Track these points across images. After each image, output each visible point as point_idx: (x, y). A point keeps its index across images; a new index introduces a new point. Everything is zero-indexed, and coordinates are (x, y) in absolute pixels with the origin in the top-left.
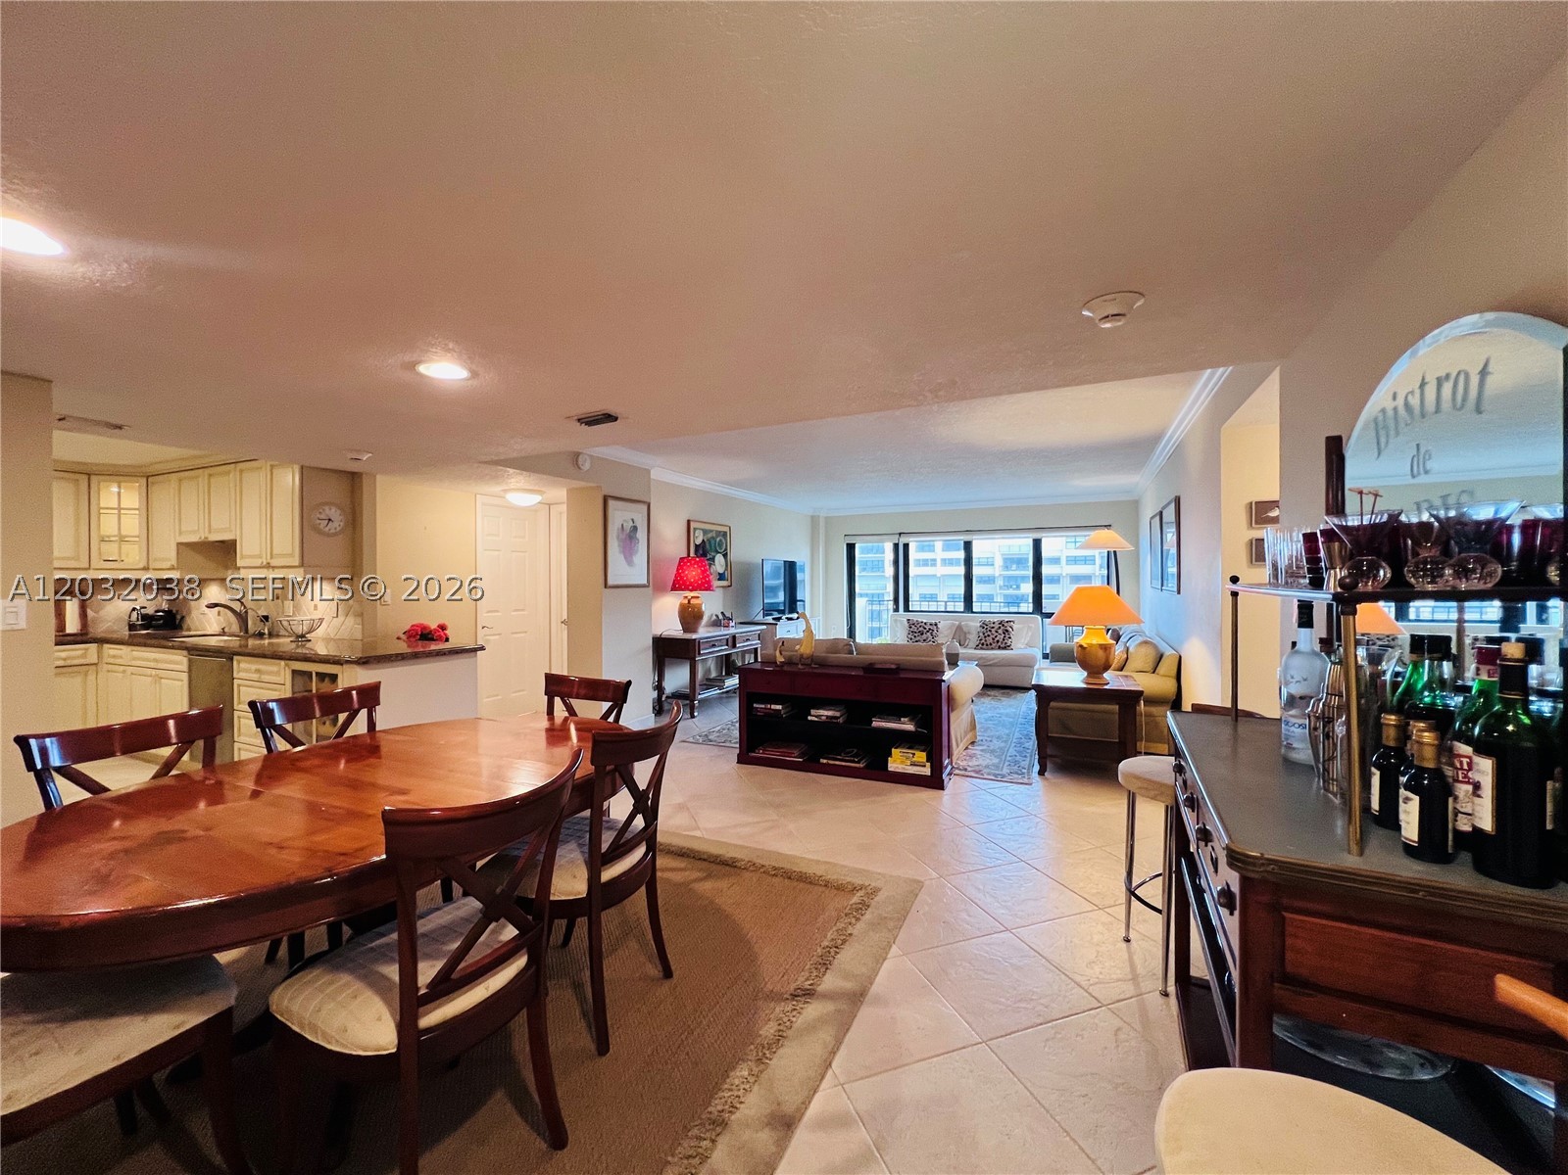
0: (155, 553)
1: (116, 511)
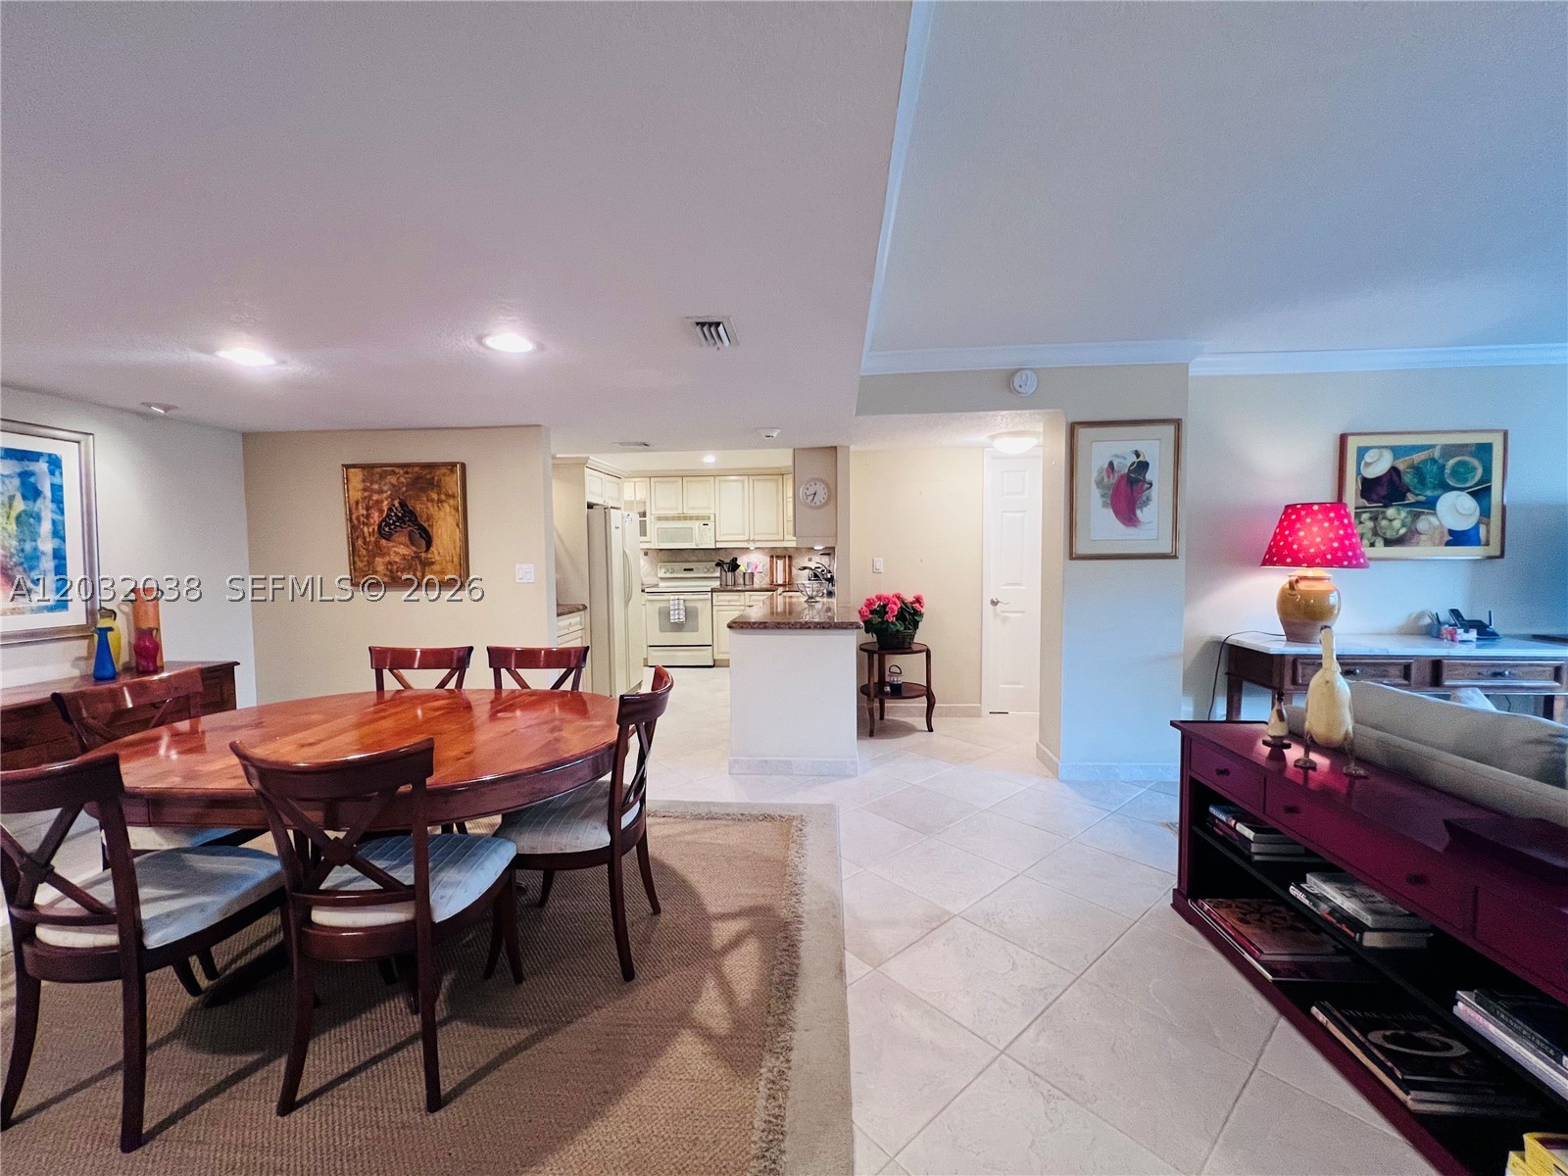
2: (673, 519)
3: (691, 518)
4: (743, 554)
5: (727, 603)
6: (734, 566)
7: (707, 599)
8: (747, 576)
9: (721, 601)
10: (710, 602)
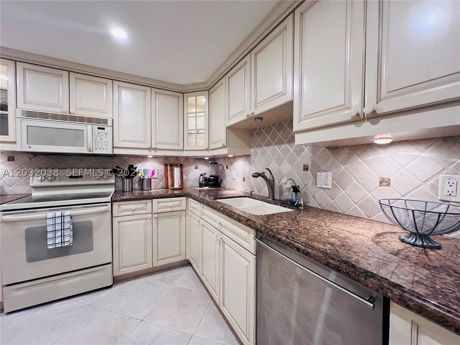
0: (213, 139)
1: (194, 115)
2: (55, 117)
3: (82, 120)
4: (140, 162)
5: (131, 213)
6: (131, 172)
7: (105, 212)
8: (145, 183)
9: (124, 211)
10: (109, 214)
